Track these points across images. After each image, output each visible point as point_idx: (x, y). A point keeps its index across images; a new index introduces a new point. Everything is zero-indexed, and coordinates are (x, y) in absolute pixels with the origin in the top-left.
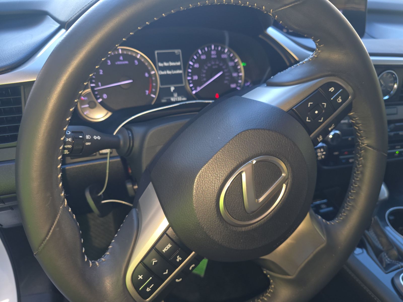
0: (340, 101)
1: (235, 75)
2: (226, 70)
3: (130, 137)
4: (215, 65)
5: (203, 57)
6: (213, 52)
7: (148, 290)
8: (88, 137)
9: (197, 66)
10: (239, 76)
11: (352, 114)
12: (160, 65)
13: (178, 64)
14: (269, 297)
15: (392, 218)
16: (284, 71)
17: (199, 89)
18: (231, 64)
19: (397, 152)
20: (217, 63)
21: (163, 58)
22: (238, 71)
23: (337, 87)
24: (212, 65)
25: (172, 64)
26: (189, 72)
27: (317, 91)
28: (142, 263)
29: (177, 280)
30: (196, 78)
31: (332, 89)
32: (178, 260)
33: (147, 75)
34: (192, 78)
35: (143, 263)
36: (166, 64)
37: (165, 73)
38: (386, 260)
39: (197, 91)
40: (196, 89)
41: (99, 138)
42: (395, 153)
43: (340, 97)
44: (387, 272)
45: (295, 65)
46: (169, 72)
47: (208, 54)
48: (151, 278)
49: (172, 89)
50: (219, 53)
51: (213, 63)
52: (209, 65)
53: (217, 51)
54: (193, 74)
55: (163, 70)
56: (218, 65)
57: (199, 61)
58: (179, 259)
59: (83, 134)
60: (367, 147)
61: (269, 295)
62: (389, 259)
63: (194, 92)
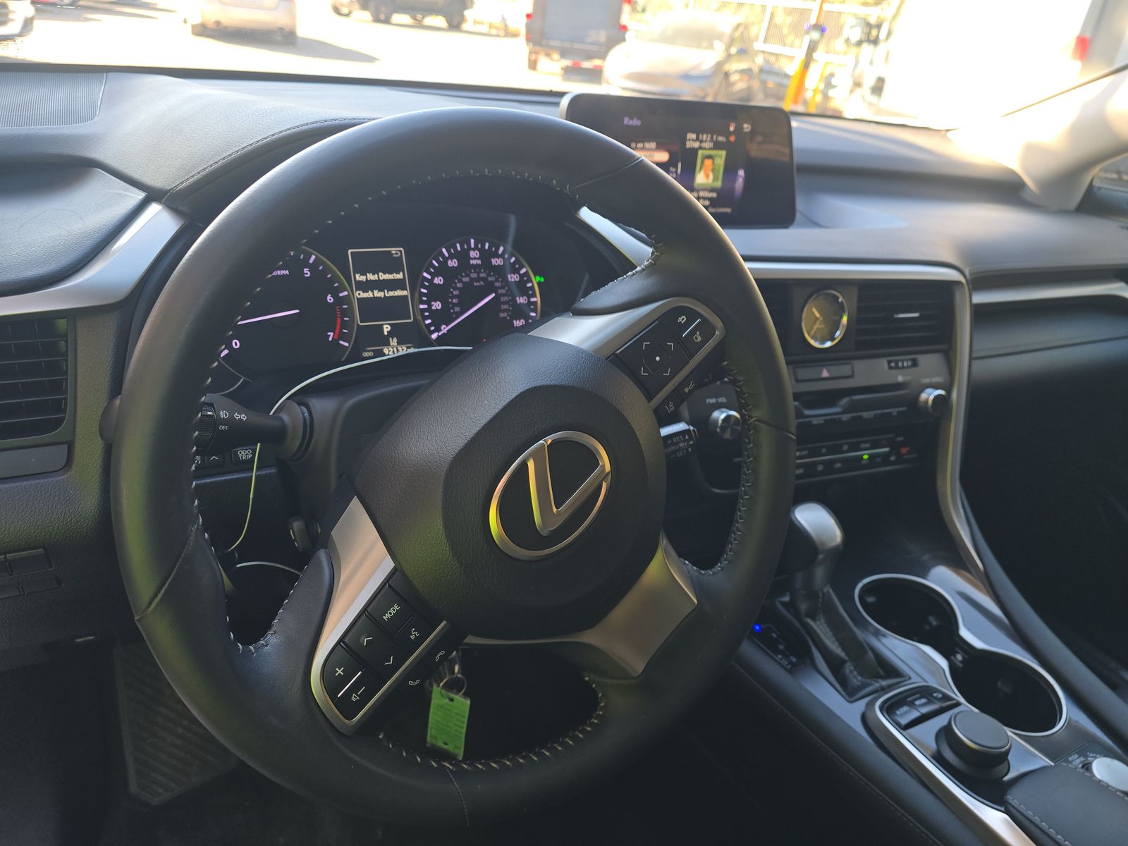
0: (699, 339)
1: (521, 300)
2: (500, 291)
3: (305, 419)
4: (478, 279)
5: (453, 263)
6: (473, 254)
7: (354, 698)
8: (223, 414)
9: (438, 280)
10: (530, 303)
11: (726, 363)
12: (359, 278)
13: (400, 276)
14: (596, 724)
15: (871, 599)
16: (602, 289)
17: (445, 329)
18: (513, 278)
19: (866, 457)
20: (483, 275)
21: (365, 264)
22: (528, 293)
23: (692, 315)
24: (472, 280)
25: (383, 277)
26: (423, 294)
27: (657, 322)
28: (342, 643)
29: (411, 683)
30: (437, 305)
31: (683, 319)
32: (412, 637)
33: (330, 299)
34: (430, 306)
35: (344, 643)
36: (371, 277)
37: (370, 294)
38: (855, 680)
39: (440, 334)
40: (438, 330)
41: (244, 417)
42: (861, 457)
43: (698, 333)
44: (852, 699)
45: (620, 279)
46: (378, 294)
47: (463, 257)
48: (360, 673)
49: (387, 329)
50: (486, 256)
51: (474, 275)
52: (466, 279)
53: (482, 251)
54: (431, 297)
55: (365, 291)
56: (484, 280)
57: (443, 270)
58: (414, 635)
59: (214, 409)
60: (758, 423)
61: (596, 721)
62: (859, 678)
63: (434, 336)
